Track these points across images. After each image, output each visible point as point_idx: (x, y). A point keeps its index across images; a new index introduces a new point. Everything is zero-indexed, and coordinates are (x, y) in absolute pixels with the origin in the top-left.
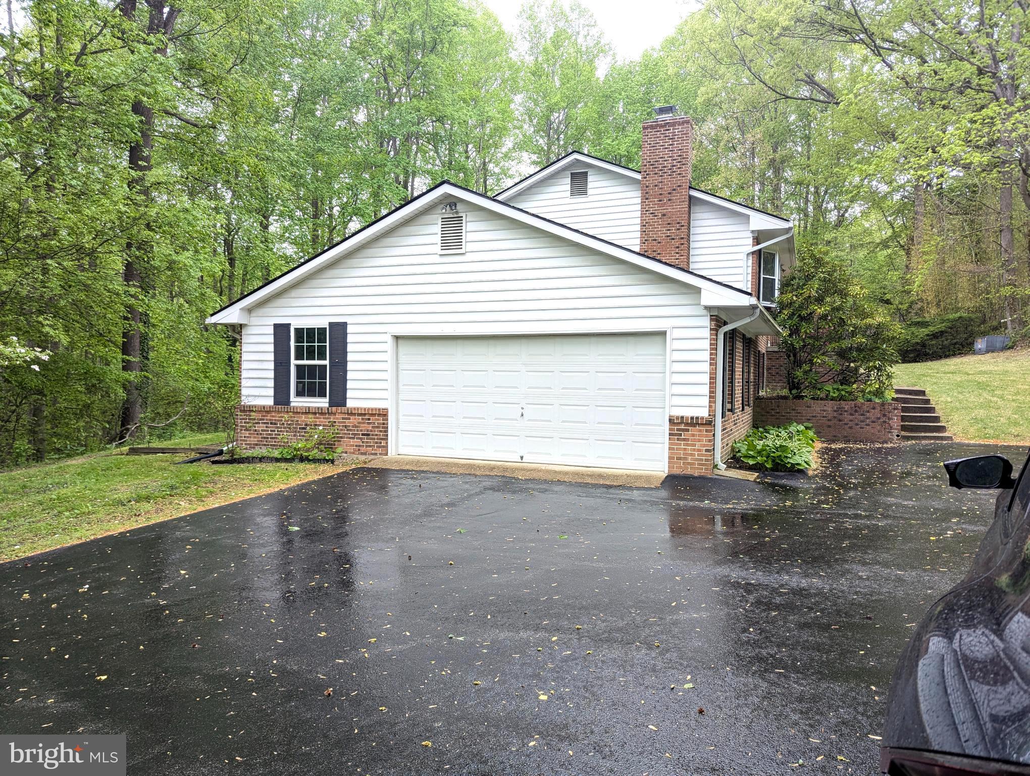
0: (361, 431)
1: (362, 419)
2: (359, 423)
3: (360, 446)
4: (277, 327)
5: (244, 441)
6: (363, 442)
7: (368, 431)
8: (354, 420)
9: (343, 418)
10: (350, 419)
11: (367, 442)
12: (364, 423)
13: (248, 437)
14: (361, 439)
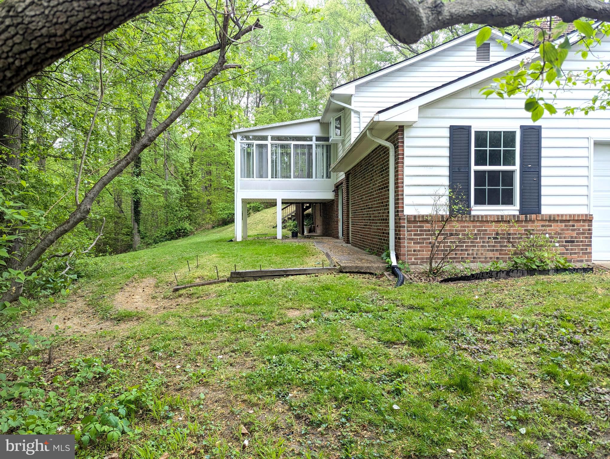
0: (565, 238)
1: (565, 226)
2: (562, 230)
3: (563, 254)
4: (454, 130)
5: (414, 255)
6: (567, 250)
7: (572, 237)
8: (556, 227)
9: (543, 226)
10: (551, 226)
11: (572, 250)
12: (568, 230)
13: (419, 251)
14: (565, 246)
